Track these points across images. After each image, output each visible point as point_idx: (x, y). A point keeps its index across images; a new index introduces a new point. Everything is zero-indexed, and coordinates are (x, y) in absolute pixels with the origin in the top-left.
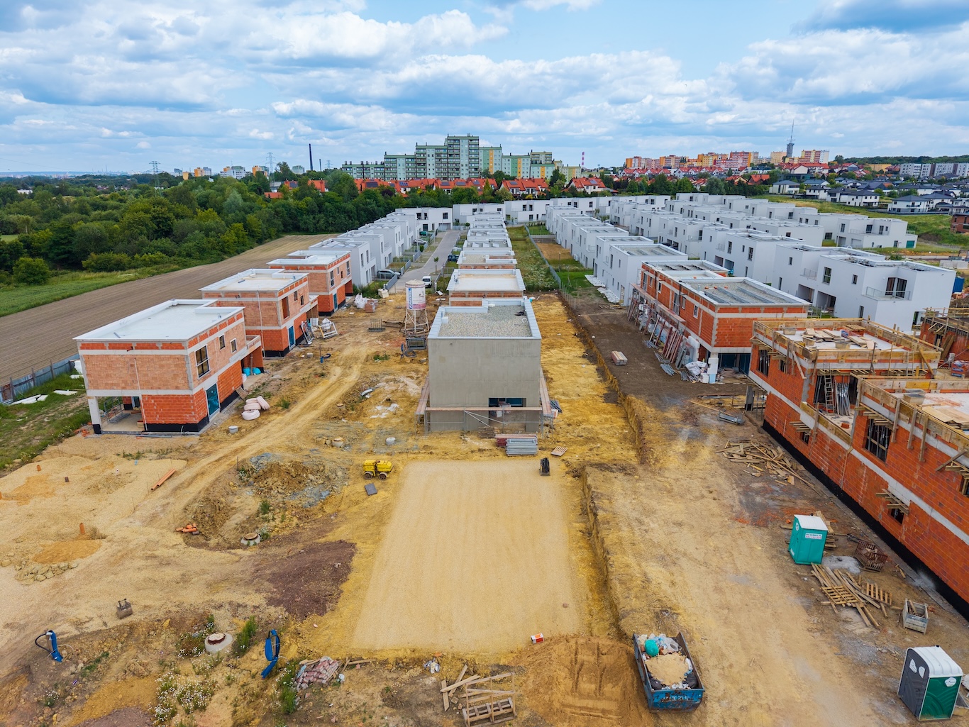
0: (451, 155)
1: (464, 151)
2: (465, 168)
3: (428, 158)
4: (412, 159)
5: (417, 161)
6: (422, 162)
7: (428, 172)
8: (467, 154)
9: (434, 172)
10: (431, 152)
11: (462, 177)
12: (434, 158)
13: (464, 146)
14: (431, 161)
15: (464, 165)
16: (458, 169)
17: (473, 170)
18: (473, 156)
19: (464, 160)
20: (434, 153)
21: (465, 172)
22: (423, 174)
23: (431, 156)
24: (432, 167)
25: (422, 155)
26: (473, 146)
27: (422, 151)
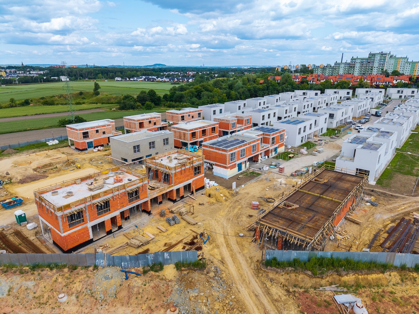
0: (369, 62)
1: (377, 60)
2: (376, 68)
3: (356, 64)
4: (348, 64)
5: (351, 66)
6: (353, 66)
7: (355, 70)
8: (379, 62)
9: (358, 71)
10: (358, 61)
11: (373, 73)
12: (359, 64)
13: (378, 58)
14: (358, 65)
15: (376, 67)
16: (372, 69)
17: (381, 70)
18: (382, 63)
19: (376, 64)
20: (360, 62)
21: (376, 70)
22: (352, 72)
23: (358, 63)
24: (358, 68)
25: (353, 63)
26: (383, 58)
27: (354, 60)
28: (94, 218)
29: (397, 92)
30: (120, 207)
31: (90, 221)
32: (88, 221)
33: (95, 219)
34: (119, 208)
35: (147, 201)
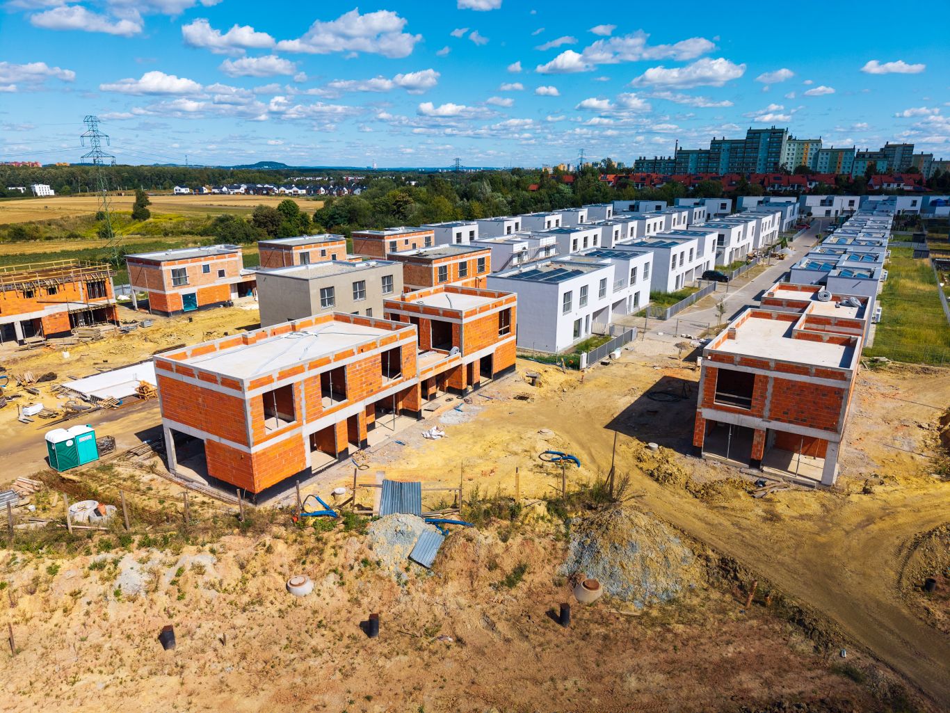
3: (722, 152)
4: (707, 153)
5: (712, 156)
6: (716, 156)
7: (721, 166)
9: (727, 166)
10: (727, 146)
12: (729, 152)
13: (765, 139)
16: (754, 164)
17: (772, 164)
18: (774, 150)
19: (761, 155)
20: (729, 148)
21: (762, 166)
22: (714, 169)
23: (726, 150)
24: (725, 161)
25: (716, 150)
26: (776, 140)
27: (717, 145)
28: (315, 414)
29: (819, 203)
30: (367, 392)
31: (308, 422)
32: (304, 421)
33: (317, 418)
34: (365, 394)
35: (416, 385)
